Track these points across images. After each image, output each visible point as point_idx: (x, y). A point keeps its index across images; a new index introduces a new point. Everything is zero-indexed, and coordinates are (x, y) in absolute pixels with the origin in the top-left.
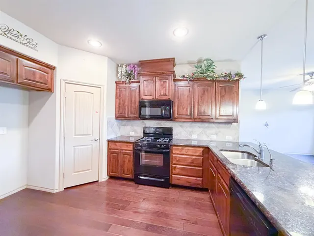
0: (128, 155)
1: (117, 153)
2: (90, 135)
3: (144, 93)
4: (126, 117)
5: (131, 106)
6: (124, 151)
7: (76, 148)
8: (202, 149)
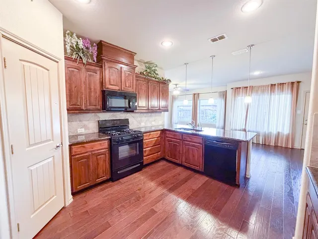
0: (102, 154)
1: (88, 157)
2: (50, 140)
3: (110, 81)
4: (83, 110)
5: (90, 96)
6: (96, 152)
7: (32, 168)
8: (159, 132)
